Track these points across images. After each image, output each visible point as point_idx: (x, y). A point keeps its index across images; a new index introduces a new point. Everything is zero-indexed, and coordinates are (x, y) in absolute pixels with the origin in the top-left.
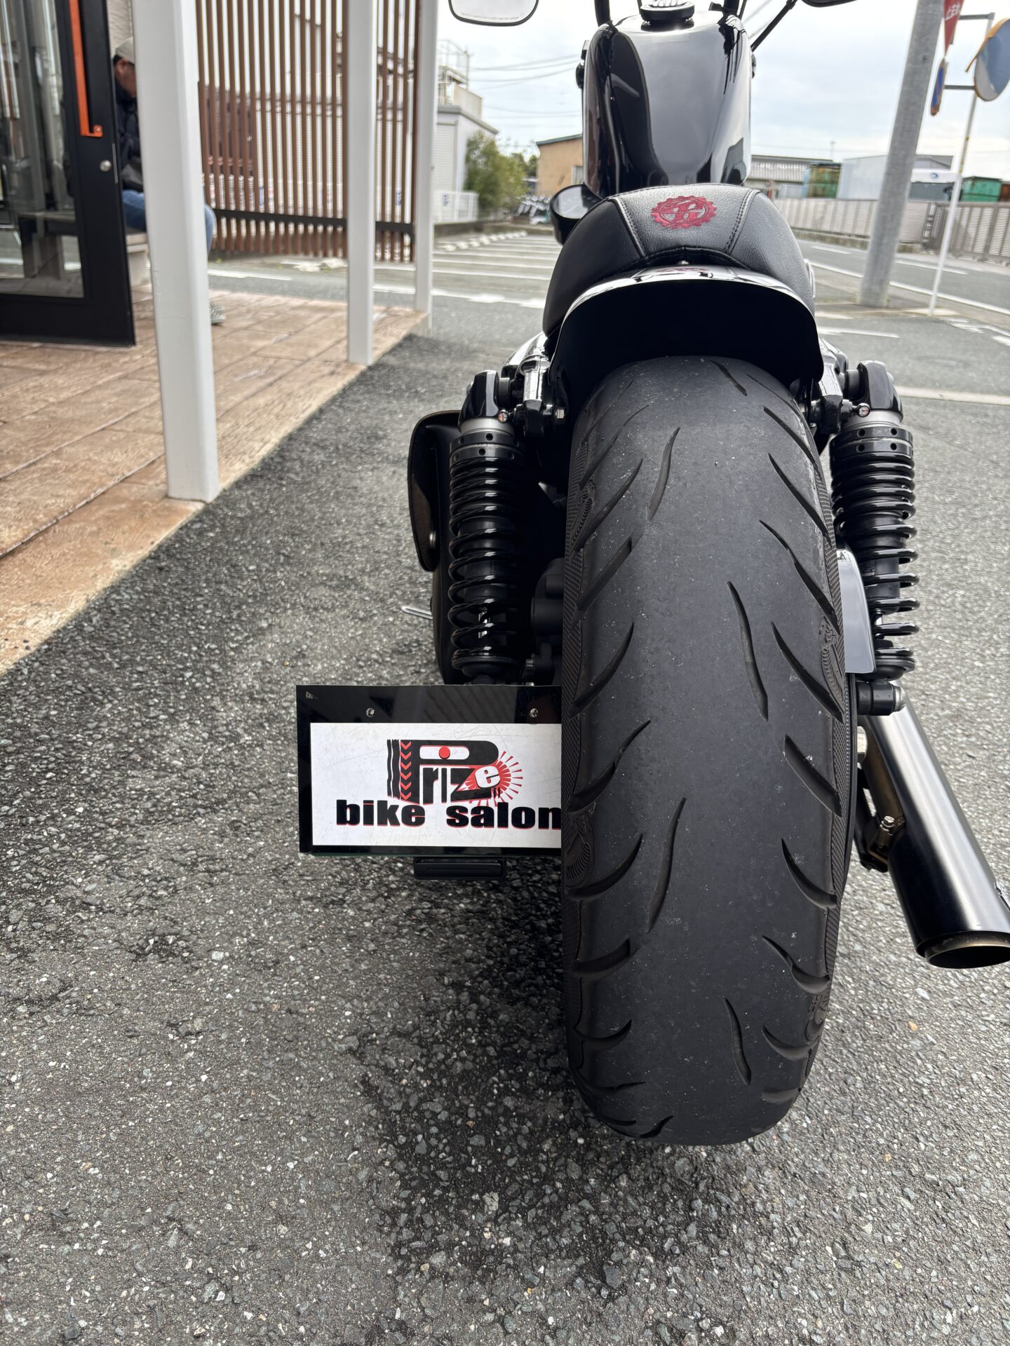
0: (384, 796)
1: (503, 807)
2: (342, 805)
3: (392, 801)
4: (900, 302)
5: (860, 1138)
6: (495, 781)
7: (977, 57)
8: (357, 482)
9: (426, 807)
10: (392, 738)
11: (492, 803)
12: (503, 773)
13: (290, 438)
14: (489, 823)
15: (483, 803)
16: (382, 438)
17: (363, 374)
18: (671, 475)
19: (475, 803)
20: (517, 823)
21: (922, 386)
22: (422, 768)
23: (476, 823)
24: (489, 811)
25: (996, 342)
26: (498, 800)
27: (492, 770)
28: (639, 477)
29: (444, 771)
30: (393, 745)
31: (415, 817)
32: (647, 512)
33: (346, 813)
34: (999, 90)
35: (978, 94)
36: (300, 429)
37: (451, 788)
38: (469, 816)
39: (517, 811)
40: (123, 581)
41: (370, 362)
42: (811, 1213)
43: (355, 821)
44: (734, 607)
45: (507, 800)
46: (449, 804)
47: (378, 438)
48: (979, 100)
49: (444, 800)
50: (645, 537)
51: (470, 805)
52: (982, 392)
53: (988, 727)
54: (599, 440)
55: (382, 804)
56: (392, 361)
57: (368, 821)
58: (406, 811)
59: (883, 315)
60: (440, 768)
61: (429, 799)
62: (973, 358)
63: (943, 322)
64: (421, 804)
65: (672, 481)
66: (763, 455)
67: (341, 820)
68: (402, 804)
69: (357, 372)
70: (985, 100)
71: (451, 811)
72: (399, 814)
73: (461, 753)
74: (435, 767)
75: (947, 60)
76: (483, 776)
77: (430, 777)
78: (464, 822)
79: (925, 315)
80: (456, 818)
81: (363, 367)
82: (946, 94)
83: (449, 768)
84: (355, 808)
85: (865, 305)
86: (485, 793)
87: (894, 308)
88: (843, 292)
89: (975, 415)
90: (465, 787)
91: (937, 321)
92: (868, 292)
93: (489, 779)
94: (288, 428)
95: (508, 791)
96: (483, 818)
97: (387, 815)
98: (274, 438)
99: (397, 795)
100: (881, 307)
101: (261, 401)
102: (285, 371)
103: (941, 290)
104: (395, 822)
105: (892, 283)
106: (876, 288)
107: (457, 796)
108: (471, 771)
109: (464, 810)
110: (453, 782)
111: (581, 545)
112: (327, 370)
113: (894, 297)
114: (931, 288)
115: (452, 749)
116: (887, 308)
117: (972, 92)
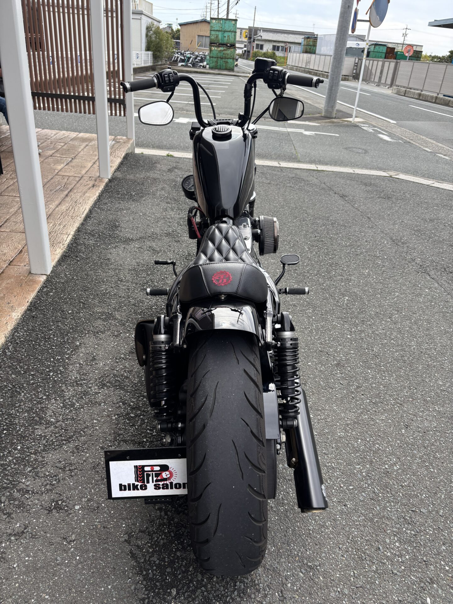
0: (134, 482)
1: (171, 483)
2: (121, 485)
3: (136, 483)
4: (341, 113)
5: (289, 553)
6: (168, 476)
7: (370, 8)
8: (109, 256)
9: (147, 485)
10: (135, 465)
11: (168, 482)
12: (171, 474)
13: (79, 230)
14: (167, 488)
15: (165, 482)
16: (118, 227)
17: (107, 185)
18: (216, 401)
19: (163, 483)
20: (176, 488)
21: (346, 166)
22: (145, 473)
23: (163, 488)
24: (167, 484)
25: (379, 137)
26: (170, 481)
27: (167, 473)
28: (206, 402)
29: (152, 474)
30: (136, 467)
31: (144, 487)
32: (209, 415)
33: (122, 487)
34: (382, 19)
35: (371, 24)
36: (82, 224)
37: (155, 479)
38: (161, 486)
39: (176, 484)
40: (18, 324)
41: (110, 177)
42: (272, 582)
43: (125, 490)
44: (234, 448)
45: (172, 481)
46: (155, 483)
47: (116, 227)
48: (372, 27)
49: (153, 482)
50: (208, 425)
51: (161, 483)
52: (371, 169)
54: (195, 382)
55: (133, 484)
56: (119, 175)
57: (129, 489)
58: (141, 486)
59: (333, 122)
60: (151, 473)
61: (148, 482)
62: (369, 148)
63: (357, 126)
64: (146, 484)
65: (216, 404)
66: (242, 392)
67: (121, 490)
68: (140, 484)
69: (104, 184)
70: (374, 27)
71: (155, 485)
72: (139, 487)
73: (158, 468)
74: (149, 473)
75: (358, 8)
76: (165, 475)
77: (148, 476)
78: (159, 488)
79: (351, 122)
80: (157, 487)
81: (107, 180)
82: (358, 24)
83: (154, 473)
84: (125, 486)
85: (326, 117)
86: (166, 480)
87: (338, 118)
88: (317, 108)
89: (366, 185)
90: (159, 478)
91: (355, 126)
92: (327, 111)
93: (166, 475)
94: (77, 225)
95: (173, 479)
96: (165, 487)
97: (135, 487)
98: (72, 231)
99: (138, 481)
100: (332, 118)
101: (63, 207)
102: (72, 186)
103: (358, 106)
104: (138, 489)
105: (338, 101)
106: (330, 109)
107: (157, 481)
108: (161, 473)
109: (159, 485)
110: (155, 477)
111: (191, 420)
112: (91, 183)
113: (338, 111)
114: (354, 106)
115: (155, 467)
116: (335, 118)
117: (369, 23)
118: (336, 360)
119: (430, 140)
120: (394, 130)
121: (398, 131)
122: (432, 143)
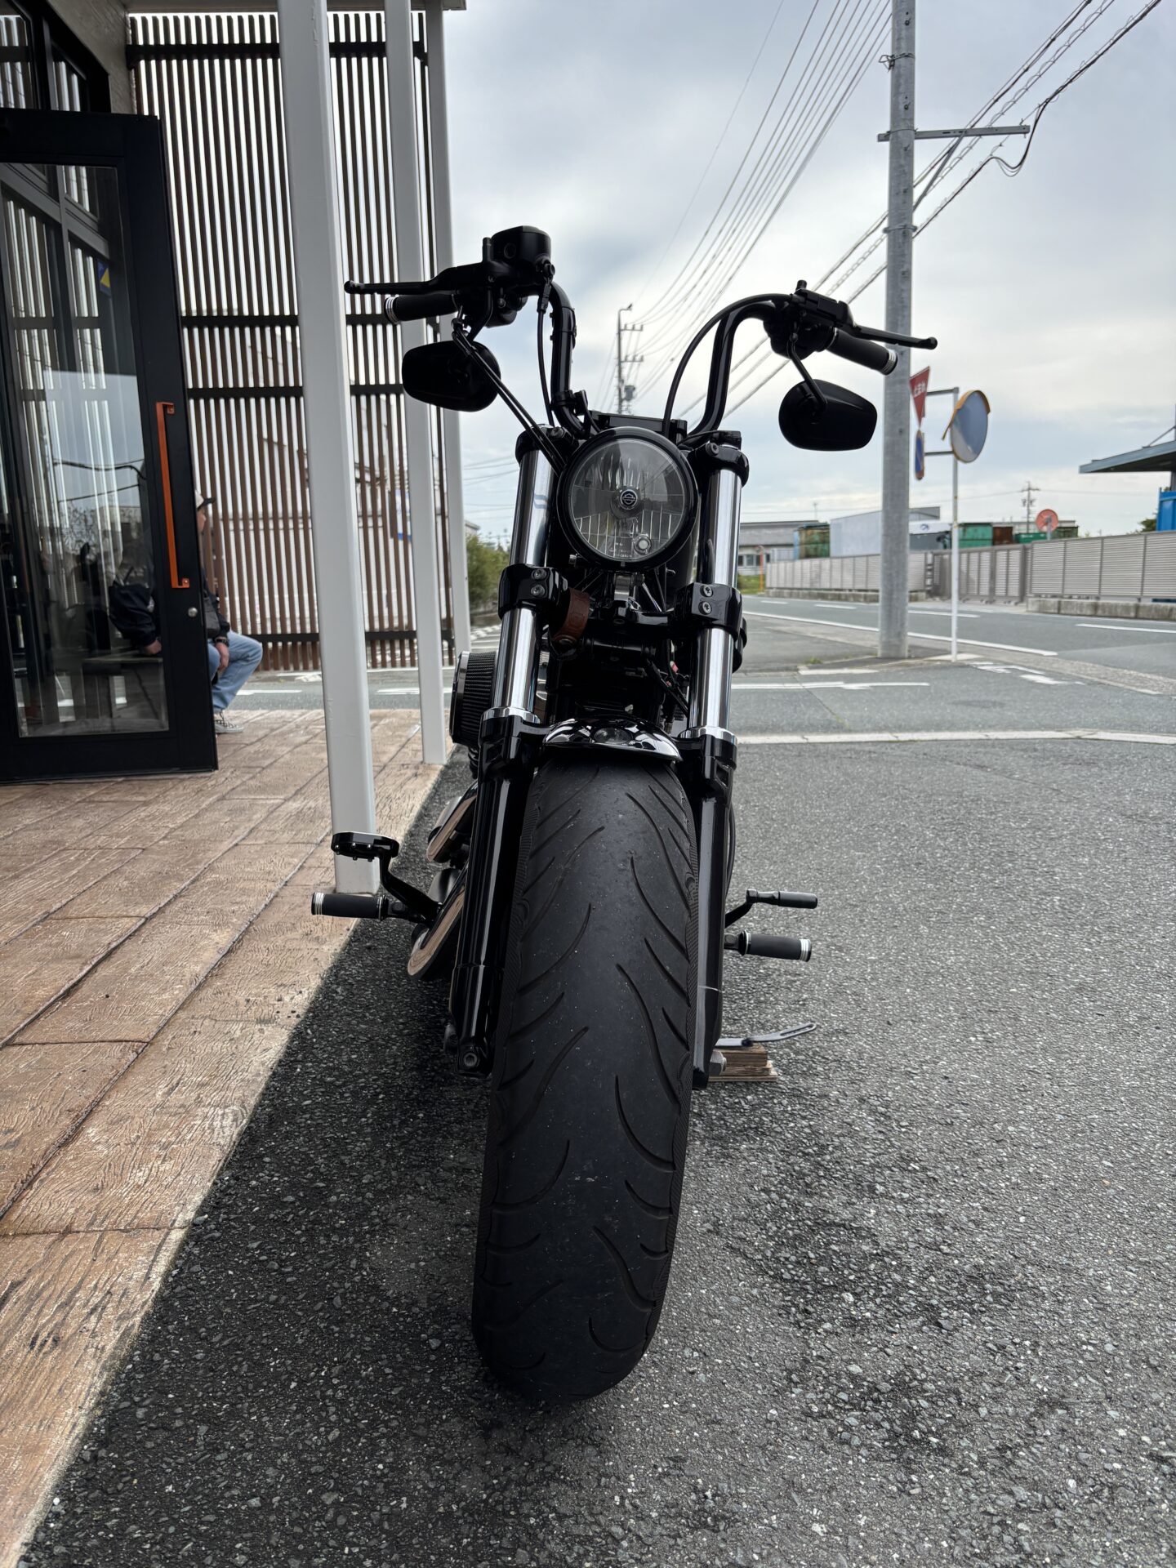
4: (921, 651)
5: (1088, 1244)
7: (950, 426)
13: (411, 835)
17: (443, 774)
21: (966, 729)
25: (1025, 680)
34: (977, 450)
35: (958, 458)
36: (416, 826)
41: (445, 761)
42: (1067, 1284)
48: (960, 464)
52: (1025, 729)
53: (1108, 994)
56: (463, 758)
59: (908, 665)
62: (1008, 698)
63: (968, 666)
69: (438, 772)
70: (965, 462)
75: (923, 430)
79: (949, 661)
81: (441, 767)
82: (927, 460)
85: (886, 659)
87: (916, 658)
88: (860, 647)
89: (1025, 750)
91: (961, 666)
92: (887, 645)
94: (405, 826)
100: (903, 658)
103: (959, 636)
105: (910, 634)
106: (894, 641)
112: (410, 772)
113: (912, 647)
114: (950, 636)
116: (909, 658)
117: (951, 457)
118: (1073, 983)
119: (1149, 676)
120: (1055, 666)
121: (1068, 668)
122: (1156, 681)
